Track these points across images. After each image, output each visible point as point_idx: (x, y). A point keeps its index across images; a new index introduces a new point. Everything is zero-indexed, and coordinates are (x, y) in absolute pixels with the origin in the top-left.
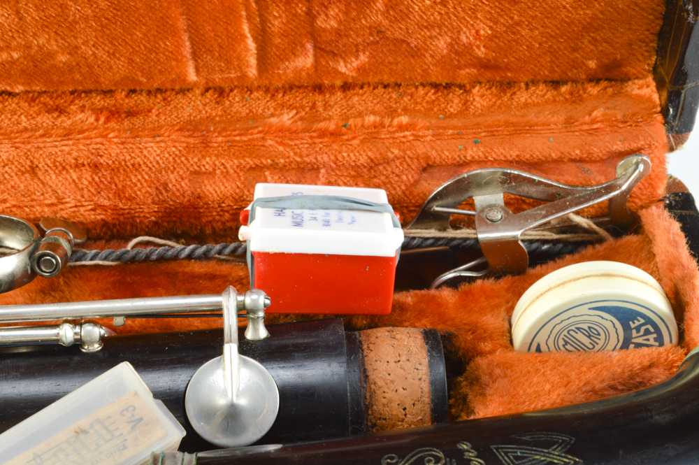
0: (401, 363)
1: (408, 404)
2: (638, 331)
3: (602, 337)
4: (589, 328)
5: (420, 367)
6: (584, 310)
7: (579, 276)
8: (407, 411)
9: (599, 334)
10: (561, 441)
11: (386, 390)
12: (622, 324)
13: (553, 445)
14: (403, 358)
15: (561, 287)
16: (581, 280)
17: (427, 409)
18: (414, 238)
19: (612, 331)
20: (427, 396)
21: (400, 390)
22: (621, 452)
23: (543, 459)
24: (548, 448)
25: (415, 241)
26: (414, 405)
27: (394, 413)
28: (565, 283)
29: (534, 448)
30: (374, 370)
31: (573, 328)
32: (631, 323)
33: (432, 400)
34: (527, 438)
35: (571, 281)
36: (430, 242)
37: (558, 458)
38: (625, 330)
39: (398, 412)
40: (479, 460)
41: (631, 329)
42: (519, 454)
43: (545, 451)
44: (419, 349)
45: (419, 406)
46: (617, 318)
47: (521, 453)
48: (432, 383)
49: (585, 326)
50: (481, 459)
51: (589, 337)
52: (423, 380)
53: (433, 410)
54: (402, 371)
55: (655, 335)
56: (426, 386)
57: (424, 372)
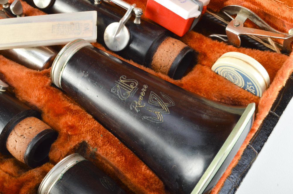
0: (168, 53)
1: (163, 66)
2: (249, 86)
3: (238, 81)
4: (234, 76)
5: (172, 57)
6: (233, 69)
7: (239, 58)
8: (161, 67)
9: (236, 79)
10: (170, 103)
11: (159, 58)
12: (245, 81)
13: (167, 103)
14: (170, 52)
15: (231, 58)
16: (238, 60)
17: (168, 70)
18: (216, 18)
19: (241, 81)
20: (169, 66)
21: (162, 60)
22: (182, 118)
23: (161, 104)
24: (165, 102)
25: (216, 20)
26: (164, 67)
27: (158, 66)
28: (233, 57)
29: (161, 100)
30: (159, 50)
31: (229, 73)
32: (247, 82)
33: (170, 68)
34: (163, 96)
35: (235, 58)
36: (220, 22)
37: (165, 107)
38: (245, 83)
39: (159, 66)
40: (144, 93)
41: (247, 84)
42: (156, 99)
43: (164, 103)
44: (177, 52)
45: (165, 68)
46: (243, 78)
47: (157, 99)
48: (173, 64)
49: (233, 75)
50: (145, 93)
51: (233, 78)
52: (171, 61)
53: (169, 71)
54: (167, 55)
55: (254, 91)
56: (170, 63)
57: (172, 59)
